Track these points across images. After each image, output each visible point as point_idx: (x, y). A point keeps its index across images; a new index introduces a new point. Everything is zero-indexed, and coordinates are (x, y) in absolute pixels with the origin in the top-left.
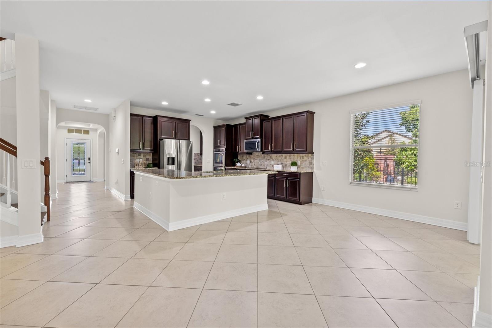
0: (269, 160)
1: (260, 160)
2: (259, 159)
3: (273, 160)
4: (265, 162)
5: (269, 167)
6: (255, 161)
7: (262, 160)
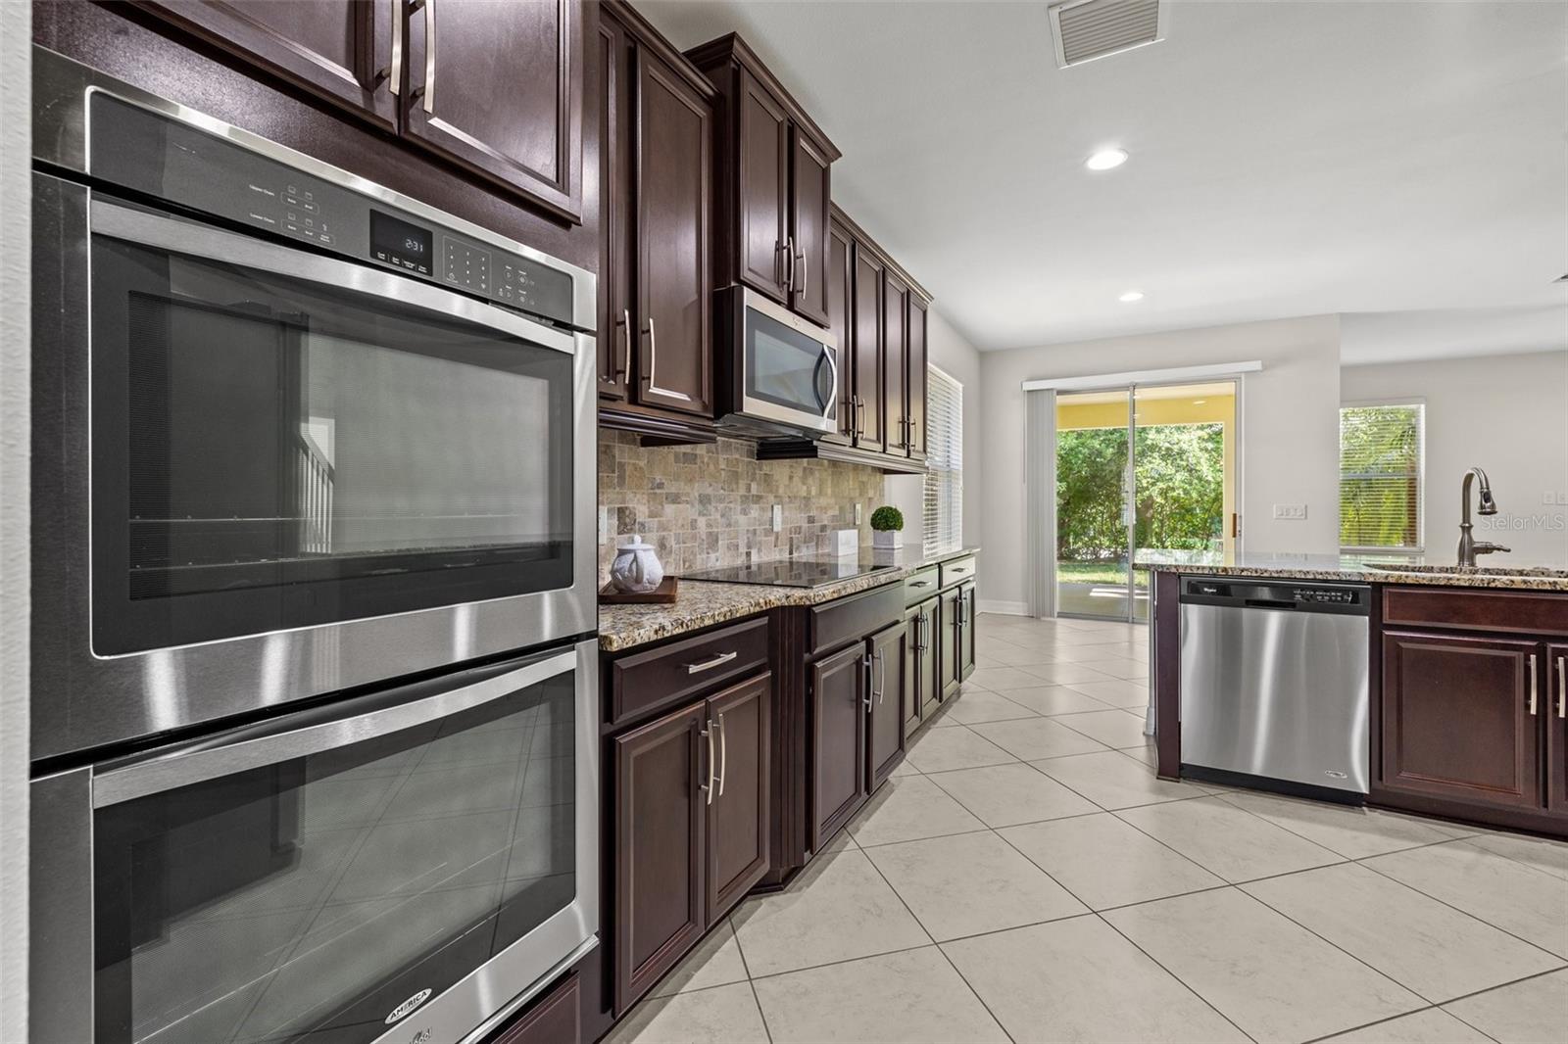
0: (758, 499)
1: (704, 500)
2: (696, 490)
3: (779, 500)
4: (742, 519)
5: (760, 550)
6: (670, 509)
7: (721, 500)
